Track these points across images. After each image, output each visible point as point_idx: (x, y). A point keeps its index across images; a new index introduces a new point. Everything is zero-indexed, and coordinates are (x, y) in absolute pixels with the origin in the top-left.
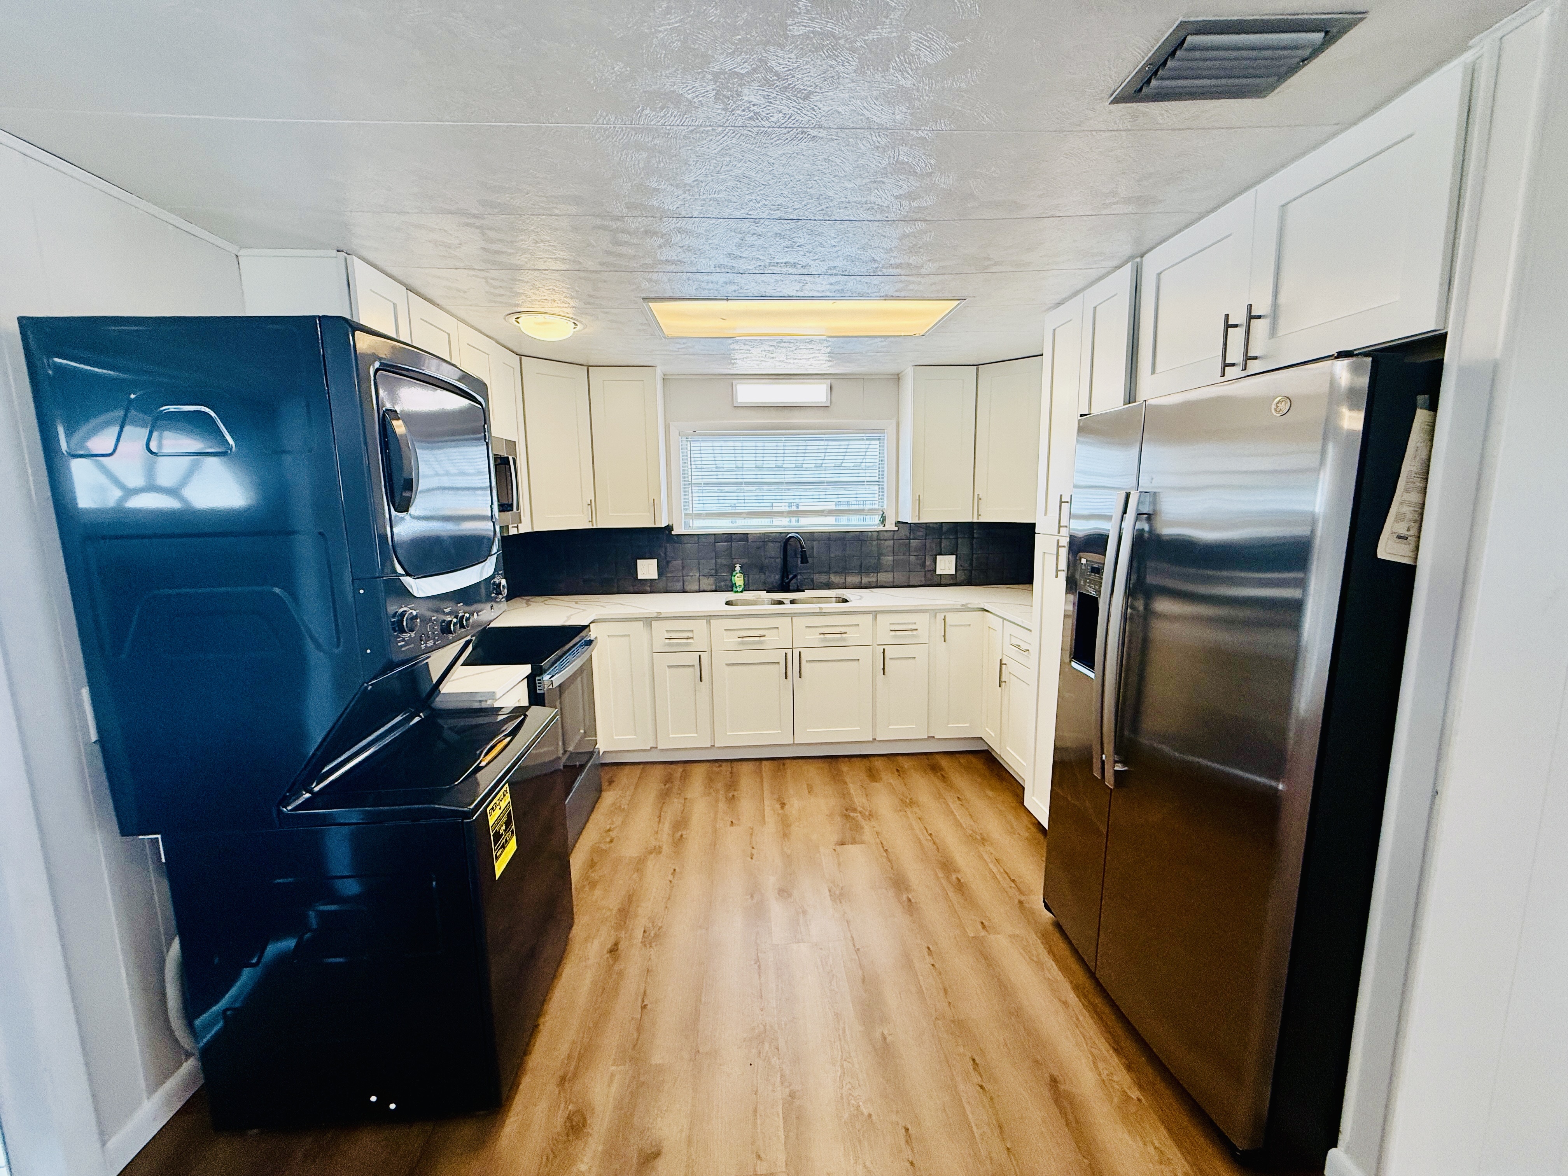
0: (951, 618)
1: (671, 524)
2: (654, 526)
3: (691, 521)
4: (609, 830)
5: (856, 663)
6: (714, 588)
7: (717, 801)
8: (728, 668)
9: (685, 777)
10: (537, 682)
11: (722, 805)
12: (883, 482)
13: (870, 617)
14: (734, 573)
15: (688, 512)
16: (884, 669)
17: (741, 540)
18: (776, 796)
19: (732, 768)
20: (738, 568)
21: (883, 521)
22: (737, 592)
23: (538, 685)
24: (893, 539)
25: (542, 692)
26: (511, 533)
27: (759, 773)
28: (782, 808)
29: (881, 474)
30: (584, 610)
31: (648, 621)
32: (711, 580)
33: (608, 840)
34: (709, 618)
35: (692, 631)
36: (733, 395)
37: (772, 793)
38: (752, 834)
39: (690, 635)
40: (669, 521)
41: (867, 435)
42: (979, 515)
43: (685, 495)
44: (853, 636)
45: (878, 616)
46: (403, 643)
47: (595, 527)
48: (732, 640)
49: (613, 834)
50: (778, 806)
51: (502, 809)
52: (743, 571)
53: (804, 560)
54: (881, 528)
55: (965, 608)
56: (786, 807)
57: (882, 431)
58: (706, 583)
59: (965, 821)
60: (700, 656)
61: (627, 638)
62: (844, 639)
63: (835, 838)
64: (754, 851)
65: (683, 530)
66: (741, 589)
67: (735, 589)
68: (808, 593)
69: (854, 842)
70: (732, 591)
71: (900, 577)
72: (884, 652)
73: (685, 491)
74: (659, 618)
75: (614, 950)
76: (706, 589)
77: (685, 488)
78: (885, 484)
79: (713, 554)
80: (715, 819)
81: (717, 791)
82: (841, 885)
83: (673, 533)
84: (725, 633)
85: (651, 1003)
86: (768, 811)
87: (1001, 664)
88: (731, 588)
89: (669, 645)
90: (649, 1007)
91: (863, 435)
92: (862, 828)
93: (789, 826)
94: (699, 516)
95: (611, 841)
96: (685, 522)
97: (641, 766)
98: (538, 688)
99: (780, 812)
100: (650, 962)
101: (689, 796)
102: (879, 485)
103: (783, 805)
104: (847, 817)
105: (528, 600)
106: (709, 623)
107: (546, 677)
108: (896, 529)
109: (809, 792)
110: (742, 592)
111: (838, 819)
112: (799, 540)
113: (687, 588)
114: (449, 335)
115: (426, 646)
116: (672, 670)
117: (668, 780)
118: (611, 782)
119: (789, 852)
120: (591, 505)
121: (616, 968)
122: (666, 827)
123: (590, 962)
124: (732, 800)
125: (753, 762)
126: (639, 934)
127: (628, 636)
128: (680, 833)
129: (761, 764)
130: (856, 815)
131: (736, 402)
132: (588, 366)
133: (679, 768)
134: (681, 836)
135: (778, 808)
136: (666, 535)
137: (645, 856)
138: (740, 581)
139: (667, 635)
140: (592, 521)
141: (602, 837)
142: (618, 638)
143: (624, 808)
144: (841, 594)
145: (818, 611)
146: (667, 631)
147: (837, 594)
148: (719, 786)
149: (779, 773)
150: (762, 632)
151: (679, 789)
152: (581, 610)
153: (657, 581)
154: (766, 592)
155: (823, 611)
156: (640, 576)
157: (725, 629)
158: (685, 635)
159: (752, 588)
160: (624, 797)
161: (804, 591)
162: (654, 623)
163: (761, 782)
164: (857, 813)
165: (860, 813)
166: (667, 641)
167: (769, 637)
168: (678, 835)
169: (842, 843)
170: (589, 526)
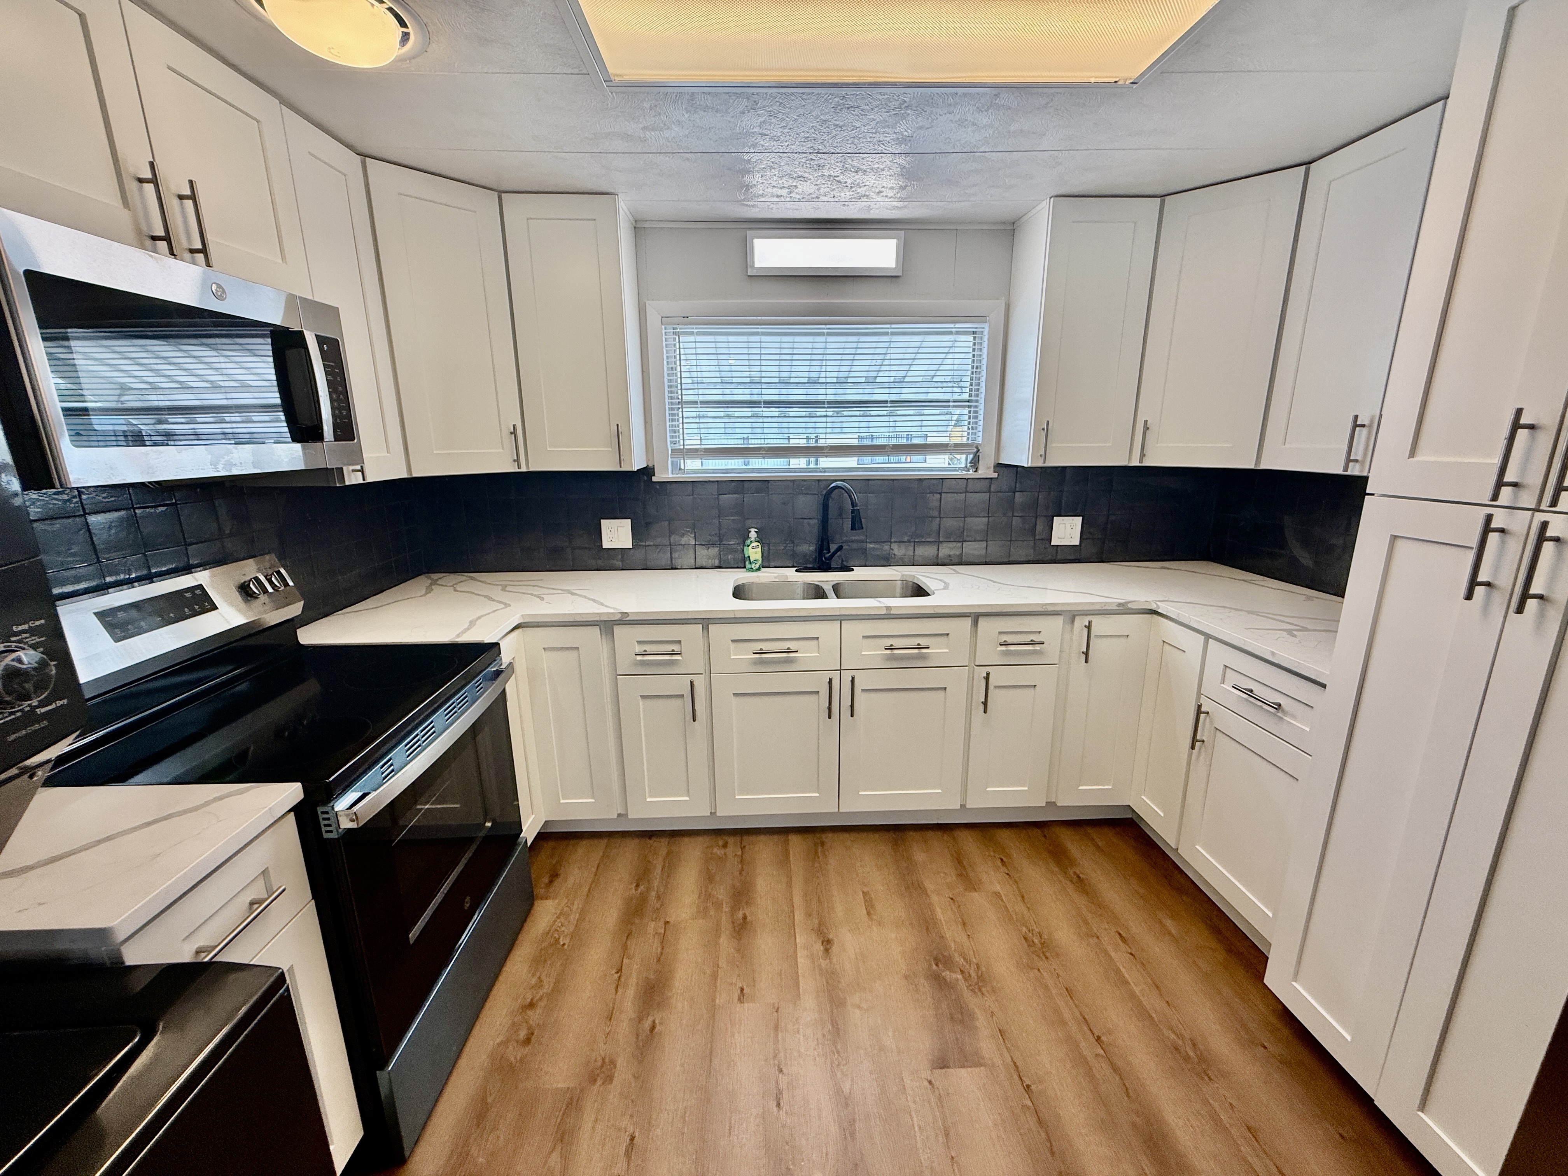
0: (1100, 625)
1: (651, 465)
2: (618, 469)
3: (682, 461)
4: (532, 1005)
5: (941, 694)
6: (717, 563)
7: (717, 933)
8: (735, 701)
9: (671, 865)
10: (321, 816)
11: (726, 943)
12: (977, 401)
13: (968, 622)
14: (748, 542)
15: (677, 447)
16: (985, 704)
17: (758, 491)
18: (815, 922)
19: (742, 848)
20: (753, 534)
21: (975, 463)
22: (751, 570)
23: (323, 823)
24: (990, 491)
25: (334, 835)
26: (347, 483)
27: (784, 860)
28: (827, 952)
29: (974, 390)
30: (507, 605)
31: (608, 626)
32: (714, 551)
33: (523, 1034)
34: (706, 622)
35: (679, 642)
36: (746, 252)
37: (808, 915)
38: (777, 1028)
39: (676, 648)
40: (648, 460)
41: (958, 325)
42: (1143, 455)
43: (673, 420)
44: (937, 650)
45: (981, 621)
47: (524, 469)
48: (745, 655)
49: (534, 1016)
50: (819, 947)
52: (760, 539)
53: (856, 524)
54: (971, 473)
55: (1124, 610)
56: (834, 949)
57: (981, 318)
58: (706, 554)
59: (1152, 1001)
60: (692, 683)
61: (574, 654)
62: (923, 657)
63: (928, 1044)
64: (783, 1081)
65: (670, 475)
66: (757, 566)
67: (748, 566)
68: (860, 573)
69: (963, 1059)
70: (745, 567)
71: (995, 548)
72: (987, 678)
73: (673, 415)
74: (625, 620)
76: (704, 564)
77: (672, 409)
78: (982, 406)
79: (715, 512)
80: (715, 976)
81: (718, 905)
83: (654, 479)
84: (733, 646)
86: (803, 961)
87: (1199, 711)
88: (742, 563)
89: (643, 663)
91: (952, 325)
92: (972, 1017)
93: (842, 1004)
94: (694, 453)
95: (527, 1041)
96: (672, 462)
97: (605, 841)
98: (324, 829)
99: (824, 964)
101: (672, 916)
102: (969, 407)
103: (827, 943)
104: (938, 981)
105: (434, 582)
106: (706, 629)
107: (342, 804)
108: (996, 475)
109: (868, 913)
110: (758, 569)
111: (925, 986)
112: (848, 492)
113: (678, 563)
114: (82, 16)
116: (649, 702)
117: (642, 876)
118: (554, 876)
120: (514, 433)
122: (630, 993)
124: (742, 929)
125: (776, 838)
127: (577, 648)
128: (650, 1019)
129: (787, 842)
130: (954, 976)
131: (753, 266)
132: (500, 193)
133: (662, 847)
134: (653, 1028)
135: (821, 953)
136: (644, 481)
137: (582, 1090)
138: (756, 553)
139: (639, 649)
140: (518, 461)
141: (514, 1024)
142: (560, 653)
143: (564, 944)
144: (910, 576)
145: (884, 612)
146: (639, 642)
147: (903, 575)
148: (721, 893)
149: (817, 865)
150: (792, 645)
151: (658, 897)
152: (503, 606)
153: (632, 552)
154: (797, 571)
155: (892, 612)
156: (606, 545)
157: (733, 641)
158: (668, 648)
159: (772, 564)
160: (567, 916)
161: (853, 570)
162: (617, 630)
163: (789, 884)
164: (955, 972)
165: (962, 972)
166: (639, 658)
167: (806, 654)
168: (647, 1024)
169: (942, 1063)
170: (511, 468)
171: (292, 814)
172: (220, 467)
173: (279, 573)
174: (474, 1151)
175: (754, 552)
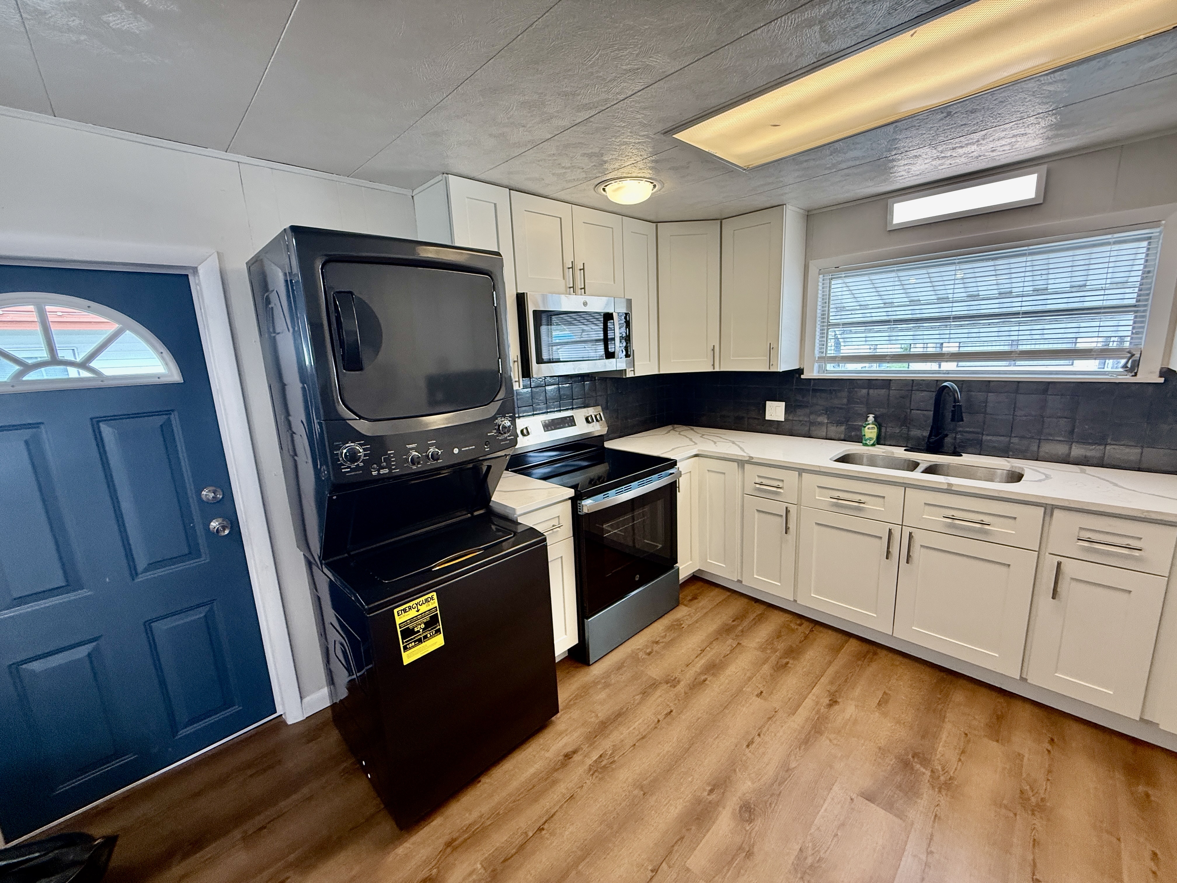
1: (801, 367)
2: (768, 370)
3: (824, 365)
4: (657, 643)
5: (1004, 569)
6: (842, 436)
7: (766, 661)
8: (817, 528)
9: (760, 619)
10: (578, 505)
11: (766, 669)
12: (1145, 306)
13: (1040, 511)
14: (867, 424)
15: (821, 355)
16: (1055, 590)
17: (881, 387)
18: (834, 688)
19: (811, 631)
20: (871, 418)
21: (1133, 368)
22: (866, 445)
25: (581, 513)
26: (628, 376)
27: (836, 650)
28: (830, 706)
29: (1144, 295)
30: (696, 444)
31: (742, 463)
32: (843, 428)
33: (648, 651)
34: (801, 471)
35: (783, 481)
37: (832, 683)
38: (770, 718)
39: (780, 484)
40: (800, 363)
43: (821, 337)
45: (1057, 513)
46: (349, 470)
47: (717, 369)
48: (824, 498)
49: (656, 648)
50: (826, 701)
51: (420, 612)
52: (877, 423)
53: (957, 415)
54: (1128, 378)
56: (836, 707)
57: (1155, 224)
58: (836, 430)
60: (787, 508)
61: (722, 476)
62: (986, 532)
63: (866, 783)
64: (757, 740)
65: (814, 374)
66: (872, 442)
67: (864, 442)
68: (967, 459)
69: (889, 806)
70: (861, 442)
72: (1059, 567)
73: (822, 333)
74: (750, 461)
75: (568, 756)
76: (833, 437)
77: (822, 330)
80: (750, 679)
81: (774, 650)
82: (822, 854)
83: (802, 377)
84: (818, 490)
85: (548, 831)
86: (809, 702)
88: (861, 439)
89: (759, 490)
90: (544, 832)
92: (918, 796)
93: (820, 733)
94: (833, 359)
95: (649, 654)
96: (817, 366)
97: (728, 594)
98: (578, 510)
99: (823, 710)
100: (579, 790)
101: (745, 642)
102: (1136, 312)
103: (833, 702)
104: (906, 765)
105: (673, 429)
106: (800, 475)
107: (586, 502)
108: (1162, 380)
109: (879, 704)
110: (873, 445)
111: (891, 760)
112: (953, 390)
113: (814, 433)
115: (379, 473)
116: (762, 515)
117: (740, 618)
118: (695, 598)
119: (793, 765)
120: (713, 350)
121: (555, 775)
122: (701, 664)
123: (547, 755)
124: (781, 668)
125: (840, 636)
126: (595, 756)
127: (724, 473)
129: (847, 642)
130: (923, 770)
131: (892, 223)
132: (722, 220)
133: (759, 609)
134: (705, 680)
135: (824, 704)
136: (797, 378)
137: (660, 683)
138: (871, 432)
139: (758, 480)
140: (713, 365)
141: (647, 645)
142: (716, 474)
143: (683, 627)
144: (1020, 468)
145: (945, 487)
146: (759, 476)
147: (1012, 467)
148: (781, 646)
149: (860, 663)
150: (863, 498)
151: (742, 631)
152: (693, 444)
153: (783, 424)
154: (905, 450)
155: (953, 488)
156: (768, 417)
157: (818, 487)
158: (776, 483)
159: (889, 443)
160: (691, 617)
161: (961, 456)
162: (747, 466)
163: (830, 663)
164: (926, 769)
165: (932, 771)
166: (758, 486)
167: (872, 506)
168: (703, 678)
169: (870, 797)
170: (710, 370)
171: (570, 501)
172: (576, 370)
173: (600, 414)
174: (612, 676)
175: (870, 432)
